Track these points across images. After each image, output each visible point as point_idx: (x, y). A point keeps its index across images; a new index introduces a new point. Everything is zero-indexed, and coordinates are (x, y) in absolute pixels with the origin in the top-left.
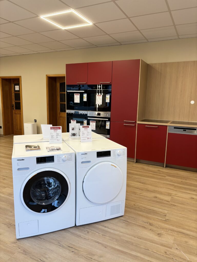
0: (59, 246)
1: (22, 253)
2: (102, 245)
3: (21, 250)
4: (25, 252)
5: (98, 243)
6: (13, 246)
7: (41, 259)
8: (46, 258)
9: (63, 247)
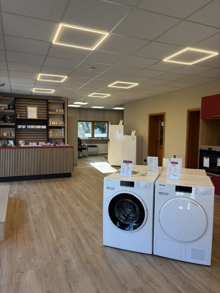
0: (129, 263)
1: (102, 255)
2: (166, 279)
3: (102, 253)
4: (104, 256)
5: (164, 276)
6: (100, 249)
7: (111, 265)
8: (114, 266)
9: (132, 265)
